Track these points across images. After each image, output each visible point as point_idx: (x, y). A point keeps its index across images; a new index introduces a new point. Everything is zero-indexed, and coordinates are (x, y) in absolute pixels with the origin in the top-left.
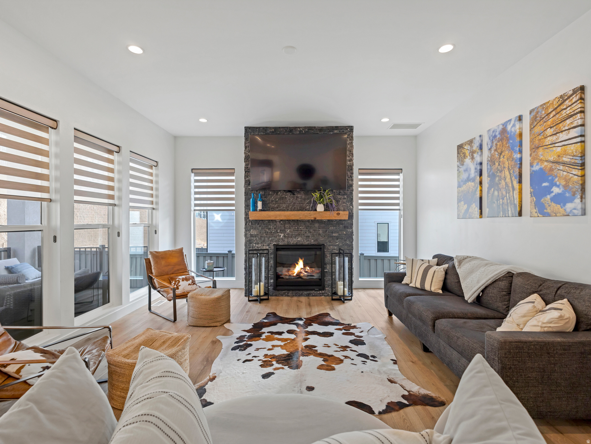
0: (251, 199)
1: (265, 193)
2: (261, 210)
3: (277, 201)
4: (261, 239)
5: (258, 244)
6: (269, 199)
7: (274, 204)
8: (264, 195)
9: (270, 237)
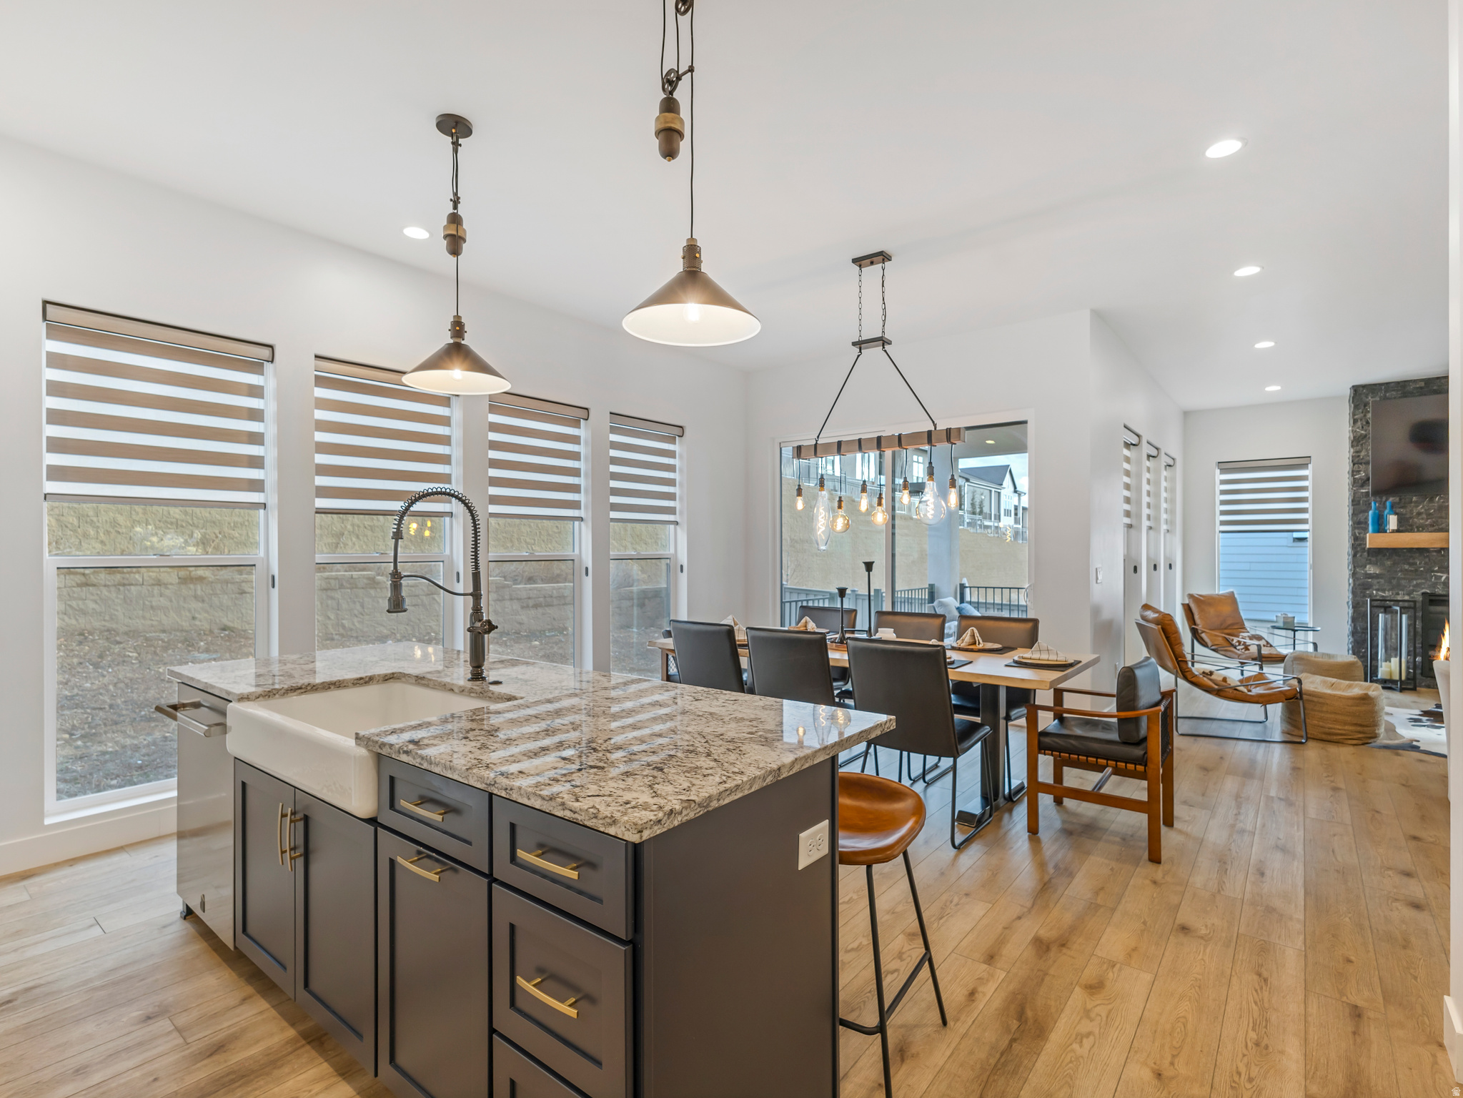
0: (1371, 512)
1: (1400, 500)
2: (1393, 531)
3: (1431, 514)
4: (1390, 582)
5: (1384, 591)
6: (1411, 511)
7: (1422, 519)
8: (1399, 503)
9: (1412, 579)
